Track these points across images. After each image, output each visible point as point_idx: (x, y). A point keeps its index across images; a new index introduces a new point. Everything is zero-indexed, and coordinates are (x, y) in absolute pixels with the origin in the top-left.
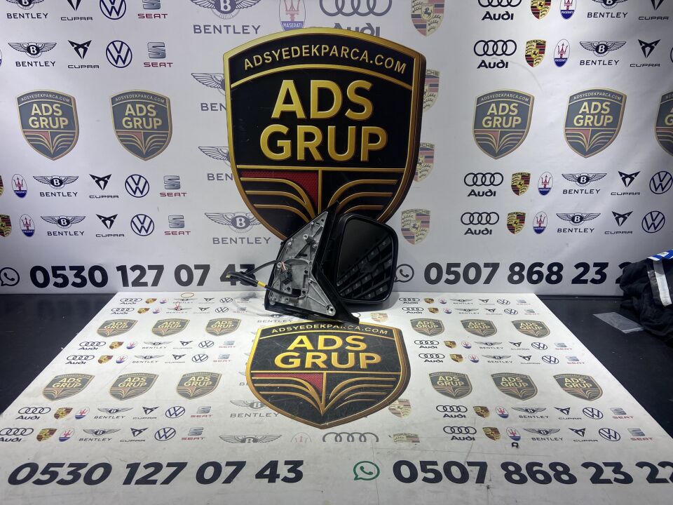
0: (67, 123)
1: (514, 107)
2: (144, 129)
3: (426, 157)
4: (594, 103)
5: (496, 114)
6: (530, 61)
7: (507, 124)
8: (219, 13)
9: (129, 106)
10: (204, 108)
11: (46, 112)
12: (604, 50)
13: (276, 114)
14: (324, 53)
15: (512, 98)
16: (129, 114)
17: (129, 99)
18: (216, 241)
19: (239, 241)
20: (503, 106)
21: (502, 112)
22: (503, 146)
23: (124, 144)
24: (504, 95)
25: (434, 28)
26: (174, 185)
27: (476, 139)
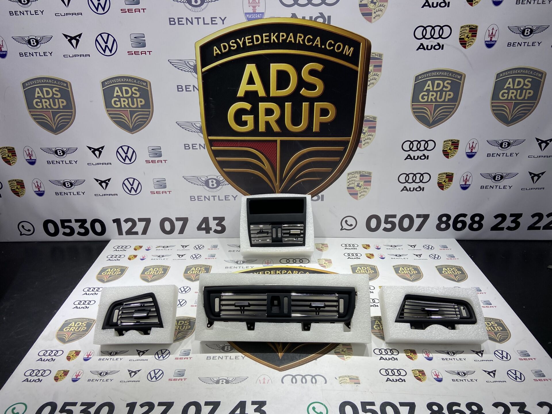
0: (65, 104)
1: (448, 83)
2: (130, 107)
3: (370, 128)
4: (517, 80)
5: (431, 90)
6: (463, 43)
7: (440, 98)
8: (190, 7)
9: (117, 88)
10: (180, 90)
11: (47, 95)
12: (529, 33)
13: (241, 93)
14: (282, 40)
15: (446, 76)
16: (117, 95)
17: (117, 83)
18: (192, 198)
19: (212, 199)
20: (438, 83)
21: (436, 88)
22: (437, 117)
23: (114, 121)
24: (439, 74)
25: (379, 16)
26: (157, 154)
27: (414, 112)
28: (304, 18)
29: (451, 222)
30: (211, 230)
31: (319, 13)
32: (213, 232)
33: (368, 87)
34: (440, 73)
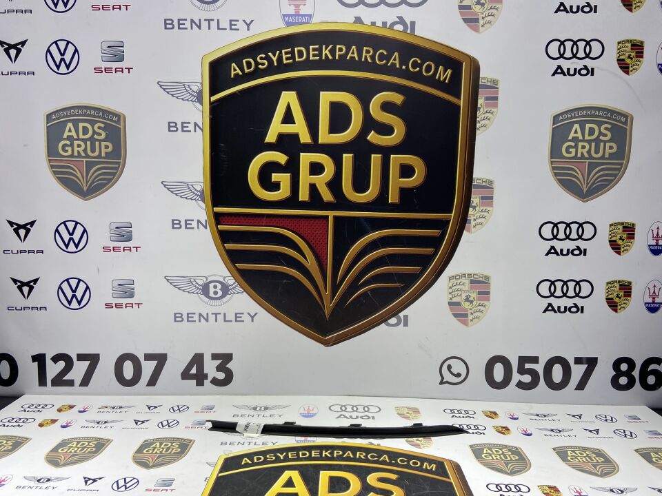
1: (606, 129)
2: (87, 156)
3: (483, 198)
5: (581, 138)
6: (624, 67)
7: (597, 152)
8: (199, 4)
9: (70, 125)
10: (172, 129)
13: (271, 137)
14: (340, 56)
15: (602, 117)
16: (68, 136)
17: (71, 116)
18: (178, 317)
19: (212, 318)
20: (590, 128)
21: (589, 135)
22: (593, 183)
23: (57, 177)
24: (591, 113)
25: (489, 22)
26: (123, 236)
27: (555, 173)
28: (373, 24)
29: (636, 373)
30: (207, 379)
31: (397, 17)
32: (211, 382)
33: (477, 132)
34: (593, 112)
